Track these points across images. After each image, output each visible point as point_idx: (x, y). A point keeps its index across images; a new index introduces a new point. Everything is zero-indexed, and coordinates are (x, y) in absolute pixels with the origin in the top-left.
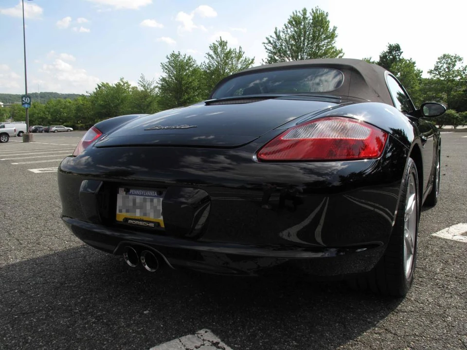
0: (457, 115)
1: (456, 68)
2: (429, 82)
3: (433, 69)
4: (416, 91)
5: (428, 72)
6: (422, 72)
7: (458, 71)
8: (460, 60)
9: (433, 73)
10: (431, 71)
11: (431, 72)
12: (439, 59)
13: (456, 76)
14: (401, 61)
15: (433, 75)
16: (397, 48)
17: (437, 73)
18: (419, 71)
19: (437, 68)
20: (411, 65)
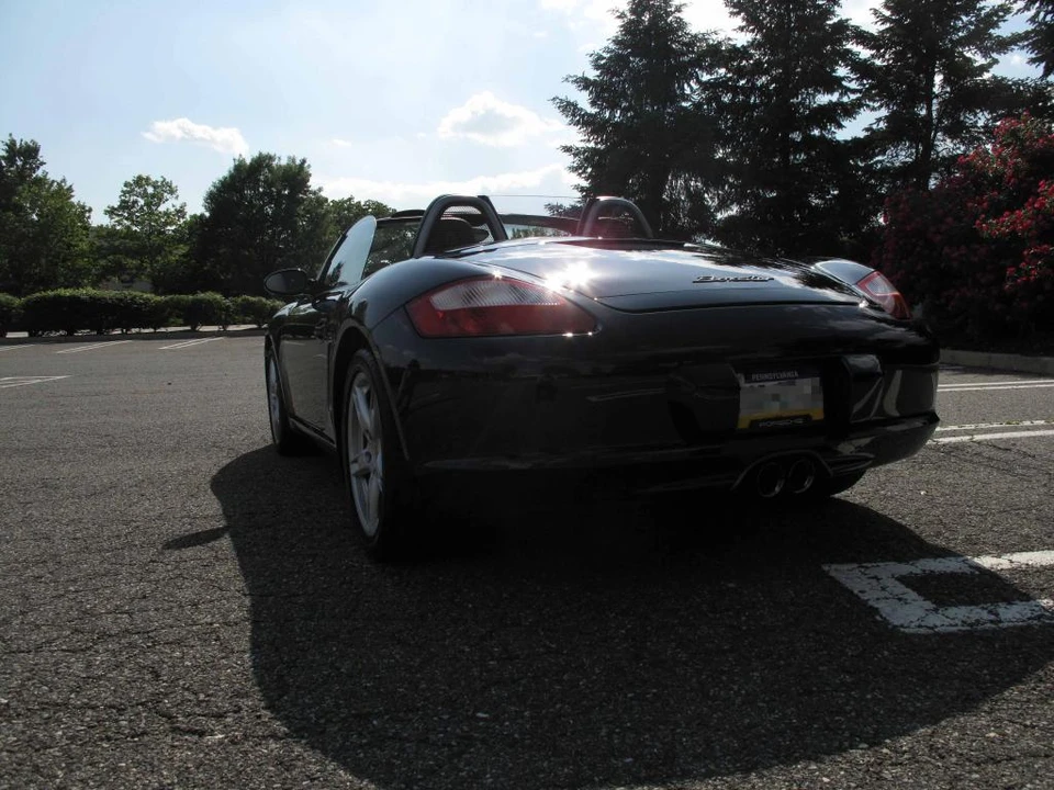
0: (227, 302)
1: (162, 208)
2: (109, 233)
3: (116, 207)
4: (82, 254)
5: (106, 212)
6: (90, 210)
7: (167, 214)
8: (172, 192)
9: (118, 215)
10: (113, 208)
11: (111, 212)
12: (126, 185)
13: (166, 224)
14: (41, 182)
15: (117, 219)
16: (30, 152)
17: (126, 215)
18: (83, 207)
19: (124, 205)
20: (64, 193)
